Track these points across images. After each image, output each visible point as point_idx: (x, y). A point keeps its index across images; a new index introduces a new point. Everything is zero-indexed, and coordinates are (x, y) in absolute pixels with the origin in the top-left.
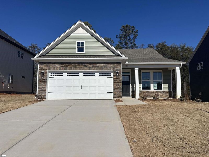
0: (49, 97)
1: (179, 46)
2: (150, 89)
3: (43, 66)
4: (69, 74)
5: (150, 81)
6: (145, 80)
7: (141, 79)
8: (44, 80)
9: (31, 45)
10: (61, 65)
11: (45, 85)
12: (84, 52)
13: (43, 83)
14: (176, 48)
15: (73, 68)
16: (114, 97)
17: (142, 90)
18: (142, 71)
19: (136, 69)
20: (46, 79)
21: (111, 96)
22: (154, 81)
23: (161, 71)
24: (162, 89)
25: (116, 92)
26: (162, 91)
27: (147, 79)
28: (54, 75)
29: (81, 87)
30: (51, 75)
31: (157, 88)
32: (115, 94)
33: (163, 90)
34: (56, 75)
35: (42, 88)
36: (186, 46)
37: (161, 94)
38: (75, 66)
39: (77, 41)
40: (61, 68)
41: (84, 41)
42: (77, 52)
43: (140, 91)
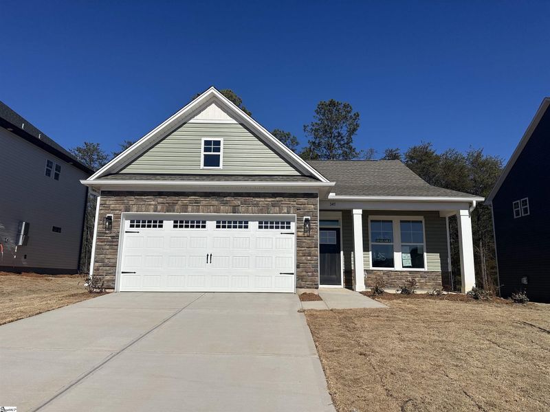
0: (123, 283)
1: (465, 155)
2: (393, 267)
3: (111, 202)
4: (179, 224)
5: (392, 244)
6: (380, 240)
7: (370, 238)
8: (113, 237)
9: (82, 146)
10: (160, 200)
11: (113, 252)
12: (221, 166)
13: (108, 247)
14: (459, 161)
15: (190, 208)
16: (299, 286)
17: (371, 268)
18: (371, 217)
19: (355, 211)
20: (118, 236)
21: (289, 284)
22: (402, 246)
23: (421, 218)
24: (423, 267)
25: (304, 273)
26: (425, 272)
27: (384, 240)
28: (138, 226)
30: (132, 226)
31: (411, 265)
32: (299, 278)
33: (426, 269)
34: (144, 226)
35: (106, 261)
36: (483, 156)
37: (422, 281)
38: (195, 203)
39: (204, 139)
40: (159, 207)
41: (221, 140)
42: (202, 167)
43: (366, 271)
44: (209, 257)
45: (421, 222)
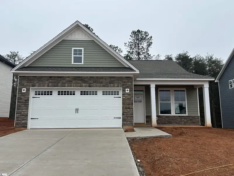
0: (31, 124)
2: (171, 114)
3: (25, 82)
4: (59, 93)
5: (170, 102)
6: (164, 100)
7: (159, 100)
8: (26, 100)
9: (10, 54)
10: (50, 81)
11: (26, 108)
12: (83, 63)
13: (23, 106)
14: (202, 60)
15: (66, 85)
16: (123, 125)
17: (160, 115)
18: (159, 89)
20: (28, 100)
21: (119, 123)
22: (175, 103)
25: (126, 118)
27: (166, 101)
28: (39, 94)
29: (77, 109)
30: (36, 94)
31: (179, 113)
32: (124, 120)
33: (187, 115)
34: (42, 94)
35: (23, 113)
37: (185, 121)
38: (69, 82)
39: (73, 49)
40: (50, 84)
41: (83, 49)
42: (73, 63)
43: (157, 116)
44: (77, 110)
45: (184, 91)
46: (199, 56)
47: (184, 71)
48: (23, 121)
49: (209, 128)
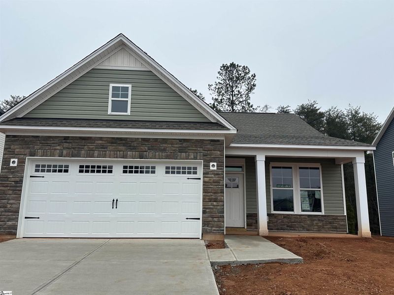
0: (24, 228)
1: (345, 113)
2: (293, 210)
3: (16, 147)
4: (83, 169)
5: (292, 189)
6: (280, 186)
7: (271, 183)
8: (16, 182)
10: (66, 145)
11: (17, 197)
12: (129, 113)
13: (11, 192)
15: (96, 153)
16: (204, 232)
17: (273, 212)
18: (272, 164)
19: (258, 158)
20: (21, 181)
21: (196, 229)
22: (301, 190)
23: (318, 165)
24: (321, 211)
25: (210, 219)
26: (322, 216)
27: (284, 186)
28: (43, 171)
29: (115, 201)
30: (37, 171)
31: (309, 209)
32: (205, 223)
33: (323, 213)
34: (49, 171)
35: (9, 206)
36: (360, 113)
37: (320, 224)
38: (102, 148)
39: (112, 85)
40: (65, 152)
41: (130, 86)
42: (110, 112)
43: (268, 215)
44: (115, 203)
45: (318, 168)
46: (336, 110)
47: (315, 132)
48: (10, 223)
49: (366, 239)
